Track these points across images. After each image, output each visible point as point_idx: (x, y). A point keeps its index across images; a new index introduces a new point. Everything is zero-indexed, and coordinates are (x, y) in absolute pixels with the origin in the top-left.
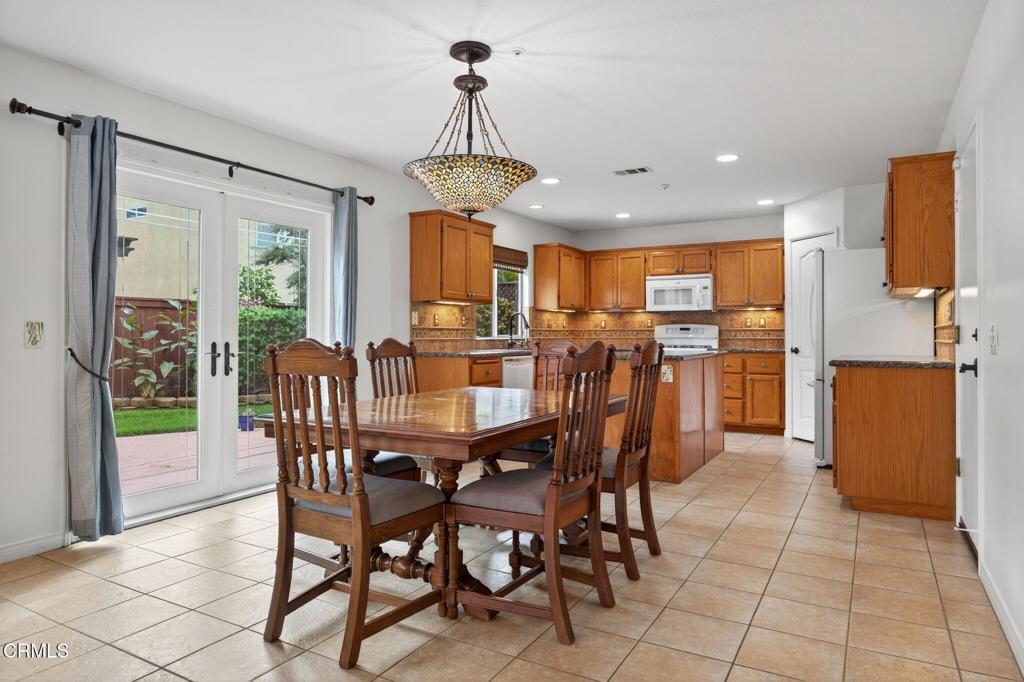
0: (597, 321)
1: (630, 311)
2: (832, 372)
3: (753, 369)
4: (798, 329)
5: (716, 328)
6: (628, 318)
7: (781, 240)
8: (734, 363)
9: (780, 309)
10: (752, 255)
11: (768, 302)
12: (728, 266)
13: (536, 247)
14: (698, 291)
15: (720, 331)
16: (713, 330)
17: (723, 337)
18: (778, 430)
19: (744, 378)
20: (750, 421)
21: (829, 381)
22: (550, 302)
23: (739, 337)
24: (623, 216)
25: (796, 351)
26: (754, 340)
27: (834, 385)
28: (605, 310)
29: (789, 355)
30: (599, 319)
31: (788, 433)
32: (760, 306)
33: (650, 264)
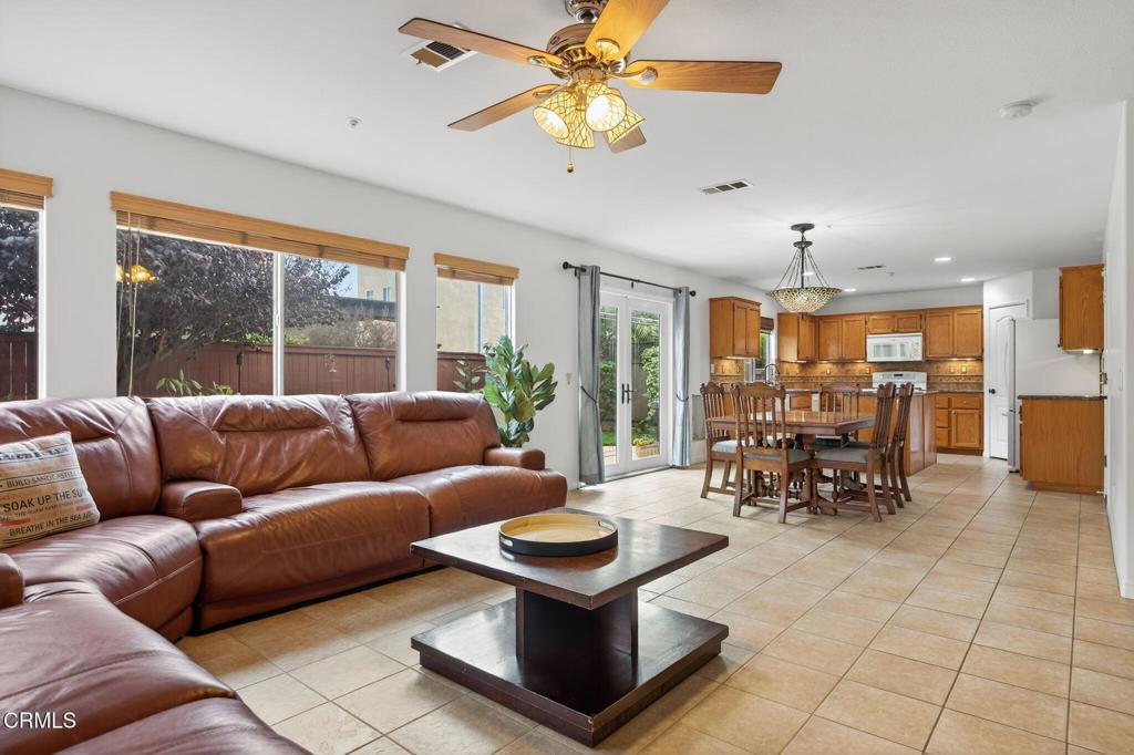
0: (824, 369)
1: (852, 362)
2: (1019, 403)
3: (958, 405)
4: (995, 373)
5: (925, 374)
6: (849, 367)
7: (981, 307)
8: (943, 401)
9: (980, 359)
10: (956, 320)
11: (968, 354)
12: (937, 328)
13: (780, 315)
14: (909, 346)
15: (928, 377)
16: (923, 376)
17: (932, 381)
18: (979, 452)
19: (950, 413)
20: (954, 444)
21: (1018, 410)
22: (791, 355)
23: (944, 381)
24: (849, 290)
25: (993, 392)
26: (957, 383)
27: (1020, 413)
28: (829, 361)
29: (987, 395)
30: (825, 368)
31: (986, 454)
32: (962, 358)
33: (870, 325)
